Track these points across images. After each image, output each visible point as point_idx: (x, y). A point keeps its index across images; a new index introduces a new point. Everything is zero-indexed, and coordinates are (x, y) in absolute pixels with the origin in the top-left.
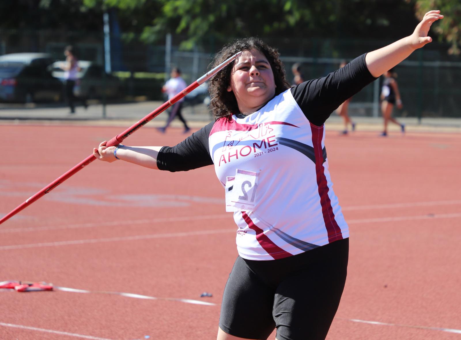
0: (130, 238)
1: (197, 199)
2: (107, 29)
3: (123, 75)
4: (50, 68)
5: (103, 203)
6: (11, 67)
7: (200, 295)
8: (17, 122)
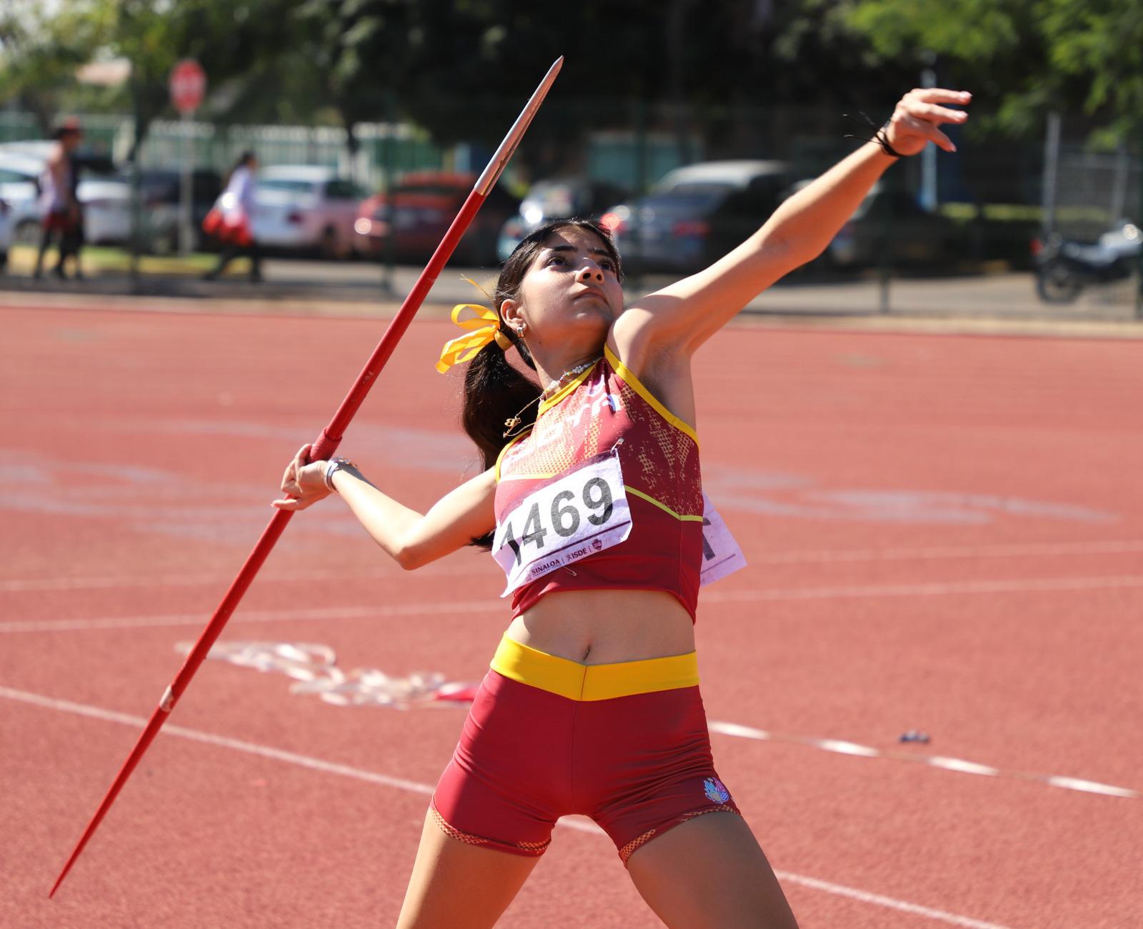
1: (1016, 506)
3: (960, 212)
5: (788, 510)
6: (697, 194)
7: (898, 736)
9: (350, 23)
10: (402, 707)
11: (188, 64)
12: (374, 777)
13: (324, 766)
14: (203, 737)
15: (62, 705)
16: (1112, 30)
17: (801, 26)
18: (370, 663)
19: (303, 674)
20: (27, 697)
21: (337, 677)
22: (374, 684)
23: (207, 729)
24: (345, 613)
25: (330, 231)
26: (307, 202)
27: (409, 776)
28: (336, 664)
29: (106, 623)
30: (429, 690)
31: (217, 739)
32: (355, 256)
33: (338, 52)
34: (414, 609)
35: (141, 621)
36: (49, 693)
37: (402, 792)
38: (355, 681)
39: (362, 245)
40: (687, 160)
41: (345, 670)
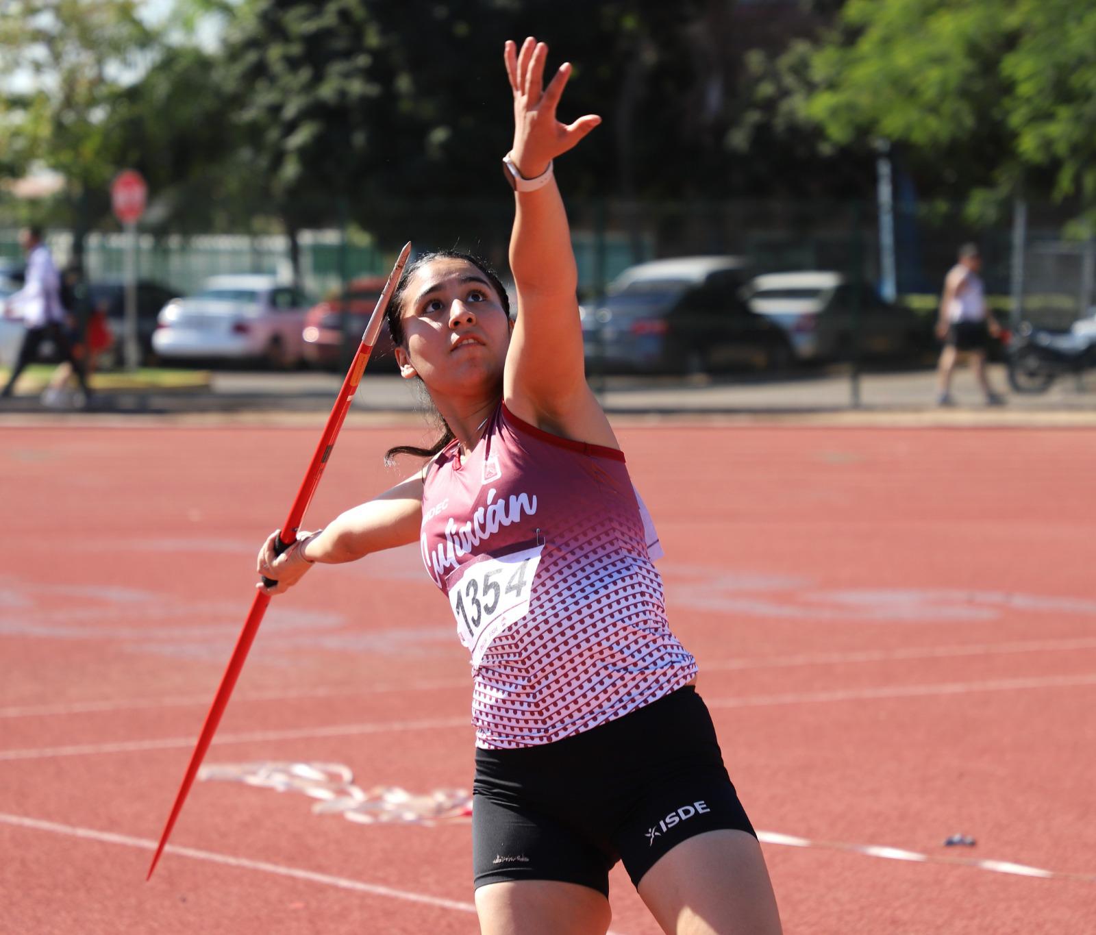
0: (823, 697)
1: (1020, 601)
2: (885, 192)
3: (922, 303)
4: (744, 292)
5: (788, 611)
6: (654, 292)
7: (943, 841)
8: (652, 421)
9: (291, 127)
10: (430, 824)
11: (128, 175)
12: (413, 897)
13: (360, 886)
14: (232, 861)
15: (82, 832)
16: (1078, 118)
17: (754, 117)
18: (391, 781)
19: (323, 794)
20: (45, 825)
21: (358, 795)
22: (396, 799)
23: (234, 852)
24: (354, 729)
25: (276, 340)
26: (252, 311)
27: (448, 895)
28: (354, 782)
29: (111, 747)
30: (454, 807)
31: (245, 862)
32: (302, 366)
33: (278, 158)
34: (425, 724)
35: (147, 745)
36: (66, 821)
37: (445, 910)
38: (378, 799)
39: (311, 354)
40: (639, 258)
41: (365, 789)
